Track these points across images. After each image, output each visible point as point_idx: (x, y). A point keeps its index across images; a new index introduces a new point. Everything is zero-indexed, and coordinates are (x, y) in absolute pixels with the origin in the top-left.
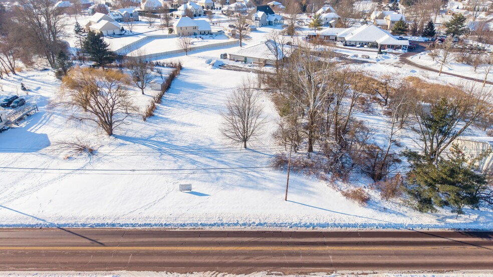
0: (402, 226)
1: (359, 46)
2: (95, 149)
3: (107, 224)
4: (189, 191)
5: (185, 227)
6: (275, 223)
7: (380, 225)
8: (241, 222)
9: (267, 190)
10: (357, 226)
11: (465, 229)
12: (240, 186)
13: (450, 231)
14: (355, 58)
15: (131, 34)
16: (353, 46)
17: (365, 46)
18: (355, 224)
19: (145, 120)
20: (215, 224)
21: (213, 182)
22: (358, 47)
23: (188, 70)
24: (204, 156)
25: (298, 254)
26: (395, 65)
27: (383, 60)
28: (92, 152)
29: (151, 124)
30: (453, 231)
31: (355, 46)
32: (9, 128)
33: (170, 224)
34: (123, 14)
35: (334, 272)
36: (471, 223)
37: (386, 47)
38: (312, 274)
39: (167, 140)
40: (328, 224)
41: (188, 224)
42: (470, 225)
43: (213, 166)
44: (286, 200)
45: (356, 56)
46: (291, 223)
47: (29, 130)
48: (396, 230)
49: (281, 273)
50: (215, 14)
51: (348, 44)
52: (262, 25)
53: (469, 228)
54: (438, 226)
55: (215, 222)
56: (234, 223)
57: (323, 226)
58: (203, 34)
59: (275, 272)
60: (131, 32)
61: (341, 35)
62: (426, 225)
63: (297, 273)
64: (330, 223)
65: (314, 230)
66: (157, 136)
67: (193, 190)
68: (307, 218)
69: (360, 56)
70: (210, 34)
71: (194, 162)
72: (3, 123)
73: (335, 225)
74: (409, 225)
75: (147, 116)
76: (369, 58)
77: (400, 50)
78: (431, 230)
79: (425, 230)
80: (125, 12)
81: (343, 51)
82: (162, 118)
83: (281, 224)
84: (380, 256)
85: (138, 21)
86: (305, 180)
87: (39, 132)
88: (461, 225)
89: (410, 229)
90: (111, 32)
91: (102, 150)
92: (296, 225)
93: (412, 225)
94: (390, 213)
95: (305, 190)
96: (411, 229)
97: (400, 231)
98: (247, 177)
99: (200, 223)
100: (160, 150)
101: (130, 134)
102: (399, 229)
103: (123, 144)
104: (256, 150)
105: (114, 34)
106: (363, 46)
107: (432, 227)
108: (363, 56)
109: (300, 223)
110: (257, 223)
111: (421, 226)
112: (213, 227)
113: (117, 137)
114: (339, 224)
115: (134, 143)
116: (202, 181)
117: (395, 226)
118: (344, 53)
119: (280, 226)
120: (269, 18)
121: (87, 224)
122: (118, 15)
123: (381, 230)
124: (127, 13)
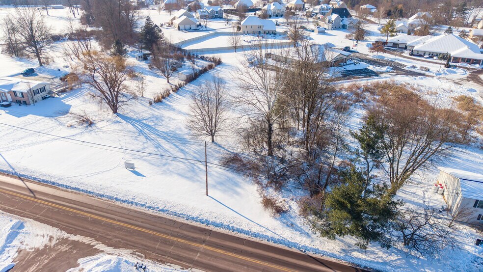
0: (295, 245)
1: (428, 56)
2: (95, 122)
3: (50, 181)
4: (133, 170)
5: (102, 198)
6: (175, 212)
7: (273, 239)
8: (147, 205)
9: (198, 183)
10: (249, 234)
11: (365, 267)
12: (179, 174)
13: (346, 264)
14: (412, 70)
15: (205, 29)
16: (420, 56)
17: (435, 58)
18: (248, 231)
19: (151, 104)
20: (126, 201)
21: (158, 166)
22: (426, 58)
23: (225, 65)
24: (172, 143)
25: (172, 244)
26: (457, 81)
27: (446, 74)
28: (91, 124)
29: (153, 109)
30: (349, 265)
31: (423, 56)
32: (50, 97)
33: (93, 193)
34: (209, 11)
35: (189, 269)
36: (378, 263)
37: (460, 61)
38: (169, 264)
39: (153, 124)
40: (222, 225)
41: (106, 196)
42: (374, 265)
43: (172, 152)
44: (207, 195)
45: (414, 67)
46: (190, 216)
47: (62, 101)
48: (286, 248)
49: (144, 256)
50: (299, 15)
51: (415, 53)
52: (335, 28)
53: (372, 267)
54: (335, 255)
55: (127, 199)
56: (141, 204)
57: (217, 225)
58: (267, 34)
59: (139, 253)
60: (206, 27)
61: (412, 43)
62: (322, 251)
63: (157, 259)
64: (225, 224)
65: (206, 228)
66: (149, 119)
67: (136, 170)
68: (207, 215)
69: (418, 67)
70: (274, 34)
71: (158, 146)
72: (47, 92)
73: (228, 227)
74: (303, 246)
75: (156, 102)
76: (429, 70)
77: (477, 66)
78: (325, 258)
79: (318, 256)
80: (211, 9)
81: (404, 61)
82: (167, 105)
83: (180, 214)
84: (246, 267)
85: (222, 18)
86: (241, 181)
87: (67, 103)
88: (363, 262)
89: (302, 251)
90: (188, 27)
91: (99, 125)
92: (193, 219)
93: (307, 247)
94: (296, 230)
95: (232, 189)
96: (304, 250)
97: (290, 249)
98: (193, 167)
99: (115, 197)
100: (141, 131)
101: (131, 115)
102: (290, 248)
103: (118, 122)
104: (222, 146)
105: (191, 28)
106: (433, 57)
107: (328, 255)
108: (422, 68)
109: (197, 218)
110: (160, 208)
111: (316, 251)
112: (124, 203)
113: (119, 115)
114: (233, 227)
115: (127, 122)
116: (150, 163)
117: (289, 244)
118: (402, 63)
119: (178, 216)
120: (344, 21)
121: (37, 179)
122: (205, 12)
123: (271, 244)
124: (212, 10)
